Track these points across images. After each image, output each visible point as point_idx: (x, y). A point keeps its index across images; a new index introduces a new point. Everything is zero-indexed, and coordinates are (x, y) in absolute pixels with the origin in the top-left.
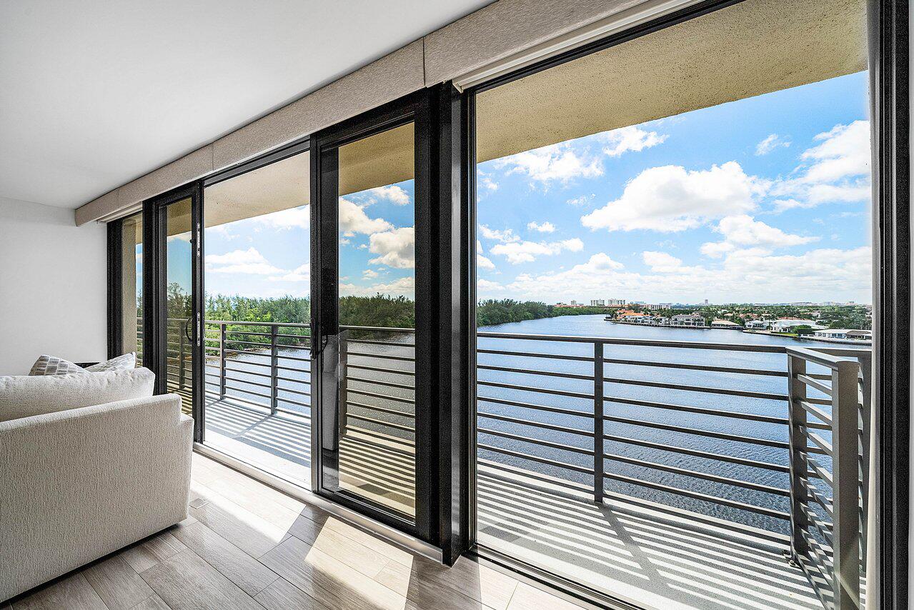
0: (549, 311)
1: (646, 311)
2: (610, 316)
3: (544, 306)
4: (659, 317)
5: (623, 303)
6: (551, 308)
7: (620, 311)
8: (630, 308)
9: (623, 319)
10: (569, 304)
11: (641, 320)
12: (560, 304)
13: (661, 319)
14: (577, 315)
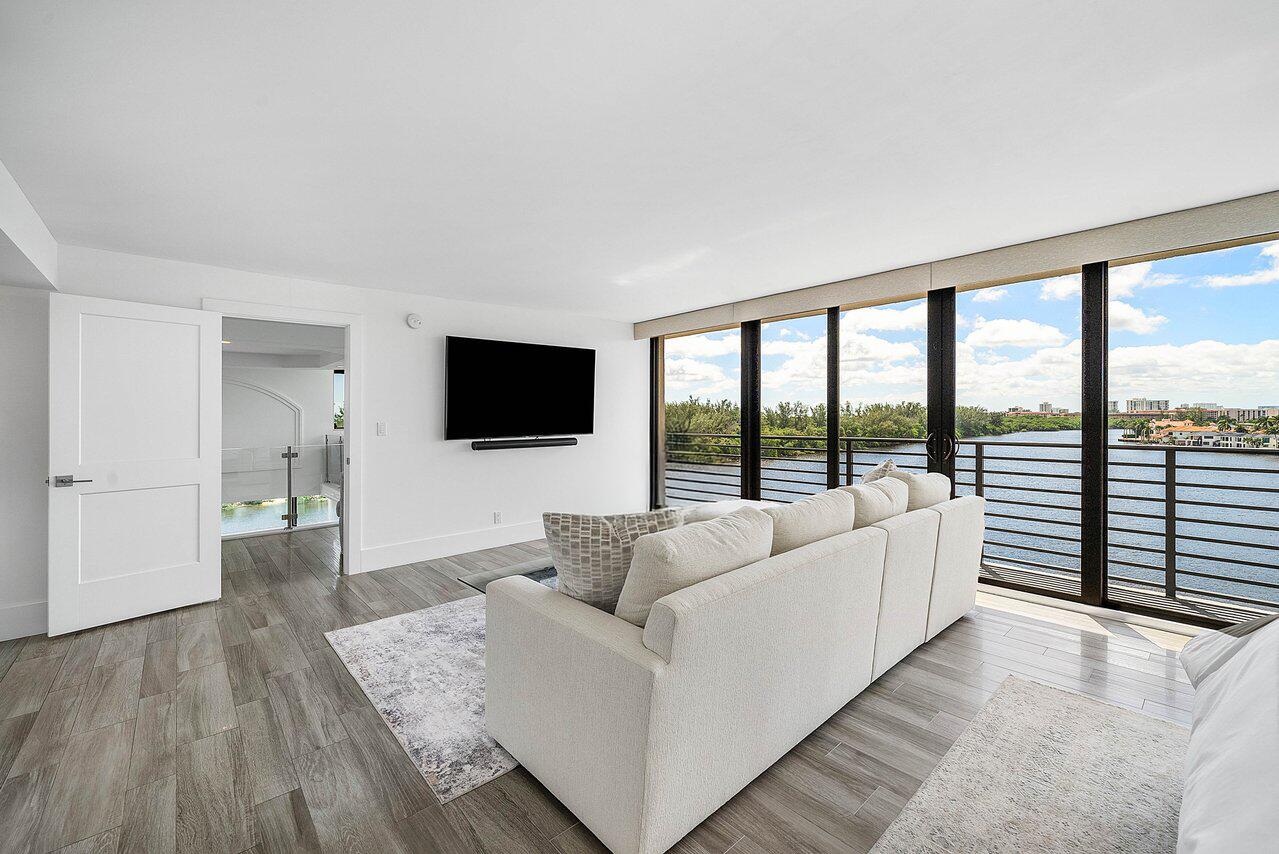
0: (993, 422)
1: (1225, 420)
2: (1132, 432)
3: (981, 413)
4: (1261, 435)
5: (1163, 408)
6: (997, 419)
7: (1158, 423)
8: (1181, 416)
9: (1166, 440)
10: (1036, 409)
11: (1211, 441)
12: (1014, 410)
13: (1267, 440)
14: (1054, 430)
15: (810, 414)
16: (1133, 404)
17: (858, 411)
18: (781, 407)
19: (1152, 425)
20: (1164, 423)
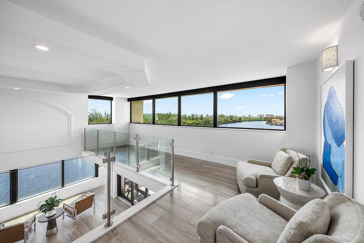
2: (268, 122)
5: (273, 116)
6: (240, 118)
8: (277, 118)
9: (275, 123)
12: (243, 116)
15: (199, 117)
16: (267, 115)
17: (210, 116)
18: (192, 115)
19: (272, 120)
20: (274, 120)
